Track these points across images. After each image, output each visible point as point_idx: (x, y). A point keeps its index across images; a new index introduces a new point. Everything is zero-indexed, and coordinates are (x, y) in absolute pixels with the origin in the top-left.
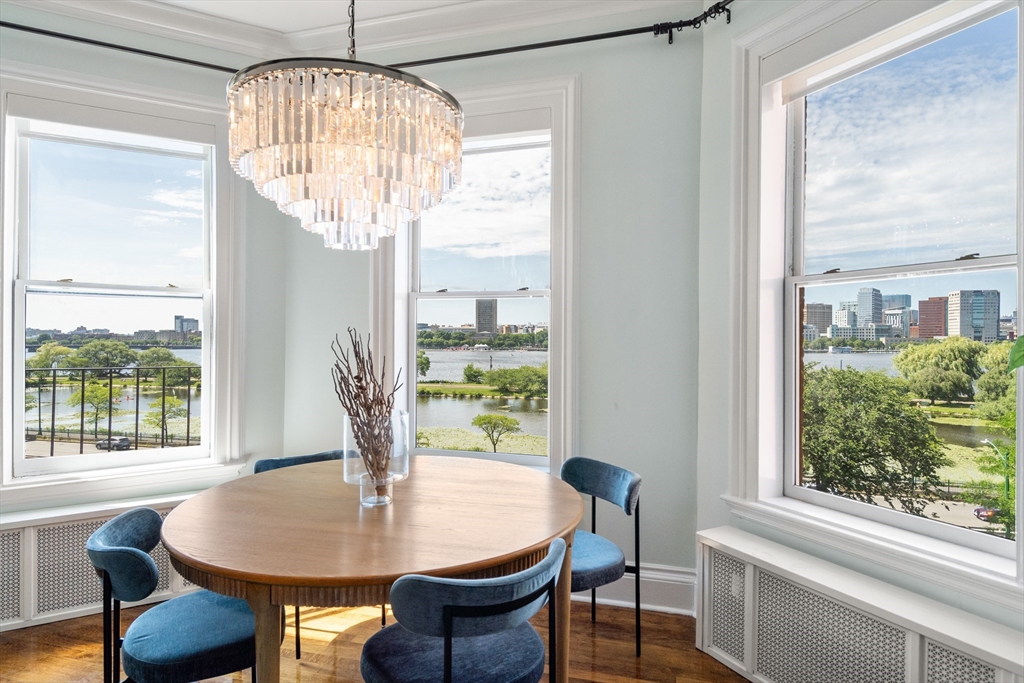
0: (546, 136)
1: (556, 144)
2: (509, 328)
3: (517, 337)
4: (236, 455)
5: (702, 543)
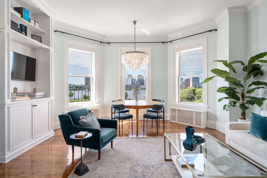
4: (98, 102)
5: (170, 108)
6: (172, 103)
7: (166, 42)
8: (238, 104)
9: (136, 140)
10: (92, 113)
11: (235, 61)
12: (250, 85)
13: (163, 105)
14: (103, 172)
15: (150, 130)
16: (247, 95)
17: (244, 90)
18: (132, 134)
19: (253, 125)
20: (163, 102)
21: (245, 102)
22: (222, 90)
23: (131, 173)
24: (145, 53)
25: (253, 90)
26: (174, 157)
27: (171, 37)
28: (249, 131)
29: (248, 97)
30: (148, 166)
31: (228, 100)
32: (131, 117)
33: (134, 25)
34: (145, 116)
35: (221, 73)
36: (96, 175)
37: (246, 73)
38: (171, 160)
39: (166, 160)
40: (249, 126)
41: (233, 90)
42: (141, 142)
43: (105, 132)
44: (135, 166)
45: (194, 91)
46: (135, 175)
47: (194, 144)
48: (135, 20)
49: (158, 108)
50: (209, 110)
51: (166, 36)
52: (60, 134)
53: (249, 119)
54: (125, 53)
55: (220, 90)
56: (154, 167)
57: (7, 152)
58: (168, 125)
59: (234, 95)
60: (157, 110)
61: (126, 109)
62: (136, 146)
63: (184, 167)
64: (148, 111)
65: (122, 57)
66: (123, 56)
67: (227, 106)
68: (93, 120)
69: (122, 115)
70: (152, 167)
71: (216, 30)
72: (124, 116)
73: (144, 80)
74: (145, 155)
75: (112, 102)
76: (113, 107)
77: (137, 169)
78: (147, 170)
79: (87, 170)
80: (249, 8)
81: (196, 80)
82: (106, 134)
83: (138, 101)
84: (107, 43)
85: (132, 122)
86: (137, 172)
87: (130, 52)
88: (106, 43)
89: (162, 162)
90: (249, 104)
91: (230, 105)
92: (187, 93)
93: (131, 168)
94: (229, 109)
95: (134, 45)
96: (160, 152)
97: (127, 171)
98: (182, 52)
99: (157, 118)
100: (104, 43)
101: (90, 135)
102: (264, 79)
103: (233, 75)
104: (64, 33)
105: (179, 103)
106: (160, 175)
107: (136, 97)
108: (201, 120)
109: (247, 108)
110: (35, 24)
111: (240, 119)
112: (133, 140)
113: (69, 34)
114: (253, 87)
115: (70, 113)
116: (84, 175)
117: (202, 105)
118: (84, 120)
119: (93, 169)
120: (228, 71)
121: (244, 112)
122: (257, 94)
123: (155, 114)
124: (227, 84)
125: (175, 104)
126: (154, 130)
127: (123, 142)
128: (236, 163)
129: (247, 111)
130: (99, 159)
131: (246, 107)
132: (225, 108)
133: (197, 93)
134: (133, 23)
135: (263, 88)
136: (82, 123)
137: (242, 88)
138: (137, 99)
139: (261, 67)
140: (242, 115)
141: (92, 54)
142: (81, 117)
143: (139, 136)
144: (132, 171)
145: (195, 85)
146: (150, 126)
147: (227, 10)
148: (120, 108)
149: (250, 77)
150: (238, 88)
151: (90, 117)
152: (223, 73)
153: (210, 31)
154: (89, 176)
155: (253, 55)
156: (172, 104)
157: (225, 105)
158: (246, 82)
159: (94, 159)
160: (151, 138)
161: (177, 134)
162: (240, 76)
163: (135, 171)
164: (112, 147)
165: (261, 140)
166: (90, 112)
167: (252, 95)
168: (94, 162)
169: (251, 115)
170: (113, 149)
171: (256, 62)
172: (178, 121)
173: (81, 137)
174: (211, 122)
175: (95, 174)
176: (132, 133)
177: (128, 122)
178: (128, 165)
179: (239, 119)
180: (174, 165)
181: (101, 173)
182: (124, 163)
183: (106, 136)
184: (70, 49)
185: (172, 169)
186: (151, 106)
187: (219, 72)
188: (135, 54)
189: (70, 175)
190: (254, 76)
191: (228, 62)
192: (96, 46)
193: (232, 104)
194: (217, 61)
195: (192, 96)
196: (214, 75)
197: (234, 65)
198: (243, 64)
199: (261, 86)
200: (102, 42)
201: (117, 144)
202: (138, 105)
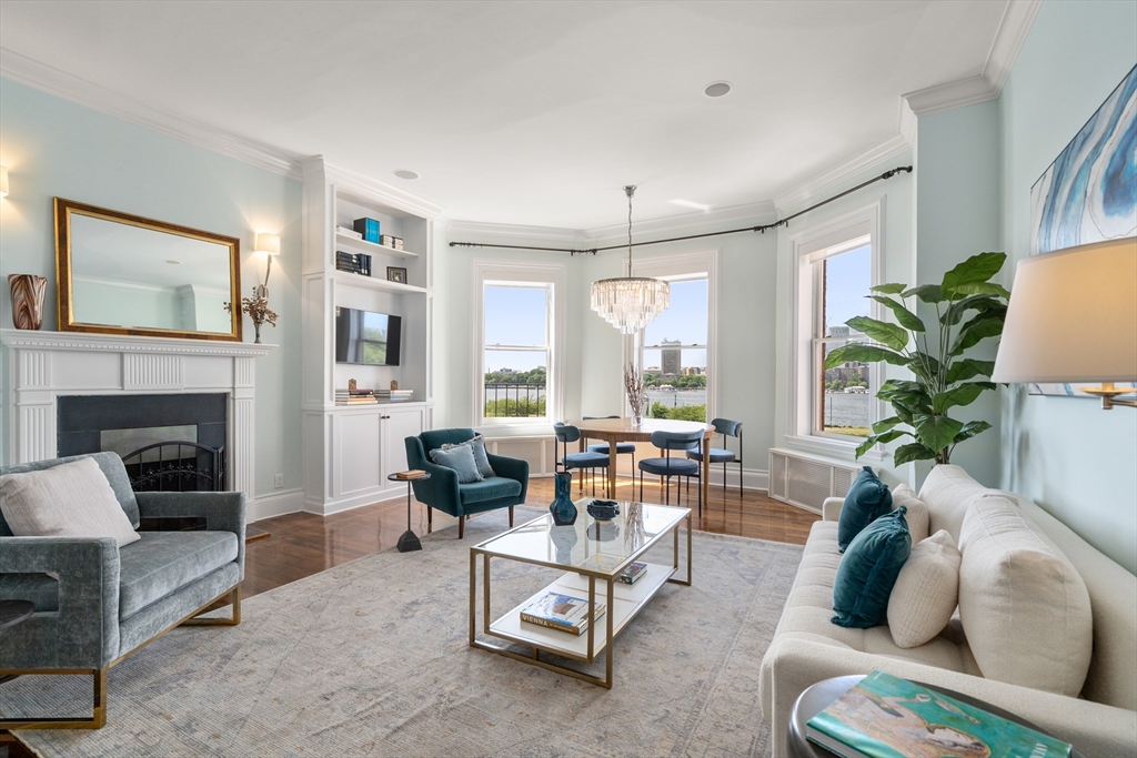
0: (705, 274)
1: (710, 276)
2: (692, 370)
3: (700, 378)
5: (771, 452)
6: (787, 436)
7: (766, 227)
10: (475, 440)
22: (887, 393)
27: (784, 208)
33: (628, 199)
35: (883, 332)
48: (628, 185)
51: (769, 206)
57: (327, 498)
60: (668, 447)
71: (910, 170)
79: (416, 545)
84: (590, 250)
87: (608, 280)
88: (587, 251)
99: (667, 471)
100: (581, 252)
104: (469, 244)
105: (808, 438)
107: (636, 407)
110: (394, 243)
113: (481, 245)
118: (441, 451)
125: (793, 440)
130: (460, 536)
134: (624, 193)
136: (434, 456)
138: (637, 415)
141: (547, 288)
142: (445, 444)
151: (460, 447)
153: (888, 175)
156: (786, 439)
172: (790, 496)
183: (478, 491)
184: (487, 282)
187: (877, 326)
188: (629, 286)
192: (560, 264)
200: (575, 251)
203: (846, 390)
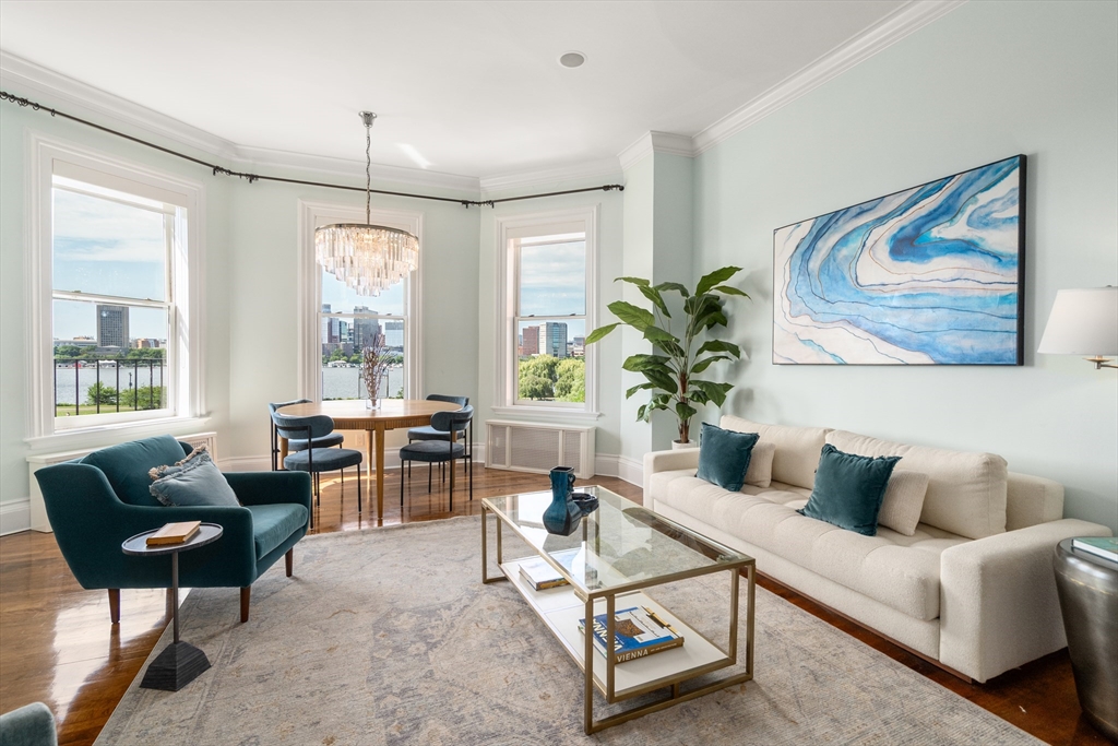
2: (146, 343)
3: (158, 352)
5: (488, 424)
6: (494, 407)
7: (473, 203)
8: (672, 403)
9: (379, 537)
10: (198, 453)
11: (666, 284)
12: (700, 351)
13: (468, 414)
14: (271, 659)
15: (421, 501)
16: (693, 377)
17: (686, 364)
18: (360, 521)
19: (705, 455)
20: (464, 402)
21: (689, 395)
22: (636, 365)
23: (377, 641)
24: (408, 234)
25: (706, 363)
26: (511, 569)
27: (490, 189)
28: (695, 471)
29: (696, 382)
30: (432, 608)
31: (650, 390)
32: (355, 459)
34: (408, 454)
35: (633, 316)
36: (243, 674)
37: (691, 317)
38: (505, 579)
39: (487, 582)
40: (697, 458)
41: (662, 364)
42: (397, 543)
43: (266, 520)
44: (387, 616)
45: (551, 367)
46: (394, 642)
47: (572, 515)
49: (452, 423)
50: (600, 424)
51: (475, 183)
52: (13, 558)
53: (696, 440)
54: (329, 226)
55: (630, 365)
56: (453, 607)
58: (480, 478)
59: (663, 378)
60: (450, 429)
61: (335, 433)
62: (382, 555)
63: (542, 587)
64: (414, 436)
65: (317, 241)
66: (320, 236)
67: (647, 409)
68: (210, 478)
69: (319, 455)
70: (445, 609)
71: (622, 189)
72: (329, 458)
73: (380, 327)
74: (418, 578)
75: (271, 409)
76: (281, 428)
77: (396, 623)
78: (433, 619)
79: (200, 665)
80: (700, 143)
81: (557, 330)
82: (272, 526)
83: (378, 402)
84: (246, 175)
85: (359, 480)
86: (397, 632)
87: (350, 225)
88: (241, 175)
89: (476, 589)
90: (698, 401)
91: (654, 405)
92: (530, 376)
93: (376, 627)
94: (652, 415)
95: (366, 199)
96: (467, 562)
97: (362, 638)
98: (524, 240)
99: (450, 456)
100: (230, 173)
101: (211, 532)
102: (729, 337)
103: (661, 322)
104: (24, 102)
105: (515, 407)
106: (473, 624)
107: (372, 387)
108: (579, 454)
109: (692, 411)
111: (677, 442)
112: (365, 538)
113: (53, 111)
114: (707, 355)
115: (94, 459)
116: (190, 685)
117: (582, 411)
118: (171, 481)
119: (224, 657)
120: (651, 312)
121: (686, 422)
122: (714, 376)
123: (444, 446)
124: (647, 348)
125: (504, 408)
126: (439, 499)
127: (330, 551)
128: (667, 557)
129: (692, 420)
130: (244, 618)
131: (690, 409)
132: (643, 414)
133: (560, 376)
135: (727, 358)
136: (161, 492)
137: (683, 359)
138: (374, 396)
139: (723, 303)
140: (681, 432)
141: (174, 214)
142: (153, 471)
143: (386, 524)
144: (382, 632)
145: (555, 349)
146: (423, 487)
147: (650, 137)
148: (312, 429)
149: (700, 329)
150: (673, 360)
151: (199, 469)
152: (638, 316)
153: (607, 188)
154: (213, 683)
155: (708, 272)
156: (494, 410)
157: (644, 407)
158: (690, 341)
159: (221, 623)
160: (431, 524)
161: (508, 499)
162: (678, 324)
163: (391, 632)
164: (289, 574)
165: (720, 489)
166: (187, 449)
167: (704, 376)
168: (224, 634)
169: (701, 429)
170: (296, 579)
171: (713, 292)
172: (513, 464)
173: (178, 540)
174: (605, 458)
175: (238, 670)
176: (360, 517)
177: (339, 480)
178: (365, 619)
179: (674, 443)
180: (515, 590)
181: (262, 663)
182: (348, 614)
183: (272, 534)
184: (56, 179)
185: (506, 603)
186: (429, 417)
187: (630, 310)
188: (368, 236)
189: (126, 696)
190: (709, 327)
191: (651, 286)
192: (196, 182)
193: (661, 403)
194: (625, 279)
195: (546, 383)
196: (616, 319)
197: (665, 295)
198: (685, 293)
199: (722, 353)
200: (222, 170)
201: (307, 558)
202: (379, 415)
203: (330, 364)
